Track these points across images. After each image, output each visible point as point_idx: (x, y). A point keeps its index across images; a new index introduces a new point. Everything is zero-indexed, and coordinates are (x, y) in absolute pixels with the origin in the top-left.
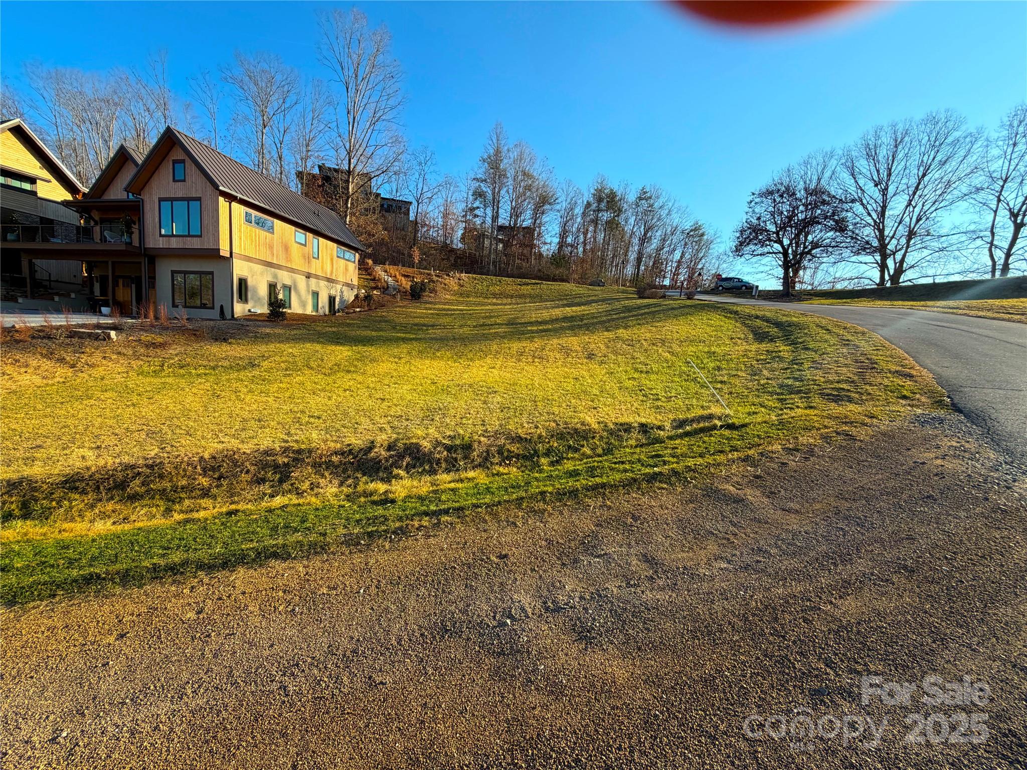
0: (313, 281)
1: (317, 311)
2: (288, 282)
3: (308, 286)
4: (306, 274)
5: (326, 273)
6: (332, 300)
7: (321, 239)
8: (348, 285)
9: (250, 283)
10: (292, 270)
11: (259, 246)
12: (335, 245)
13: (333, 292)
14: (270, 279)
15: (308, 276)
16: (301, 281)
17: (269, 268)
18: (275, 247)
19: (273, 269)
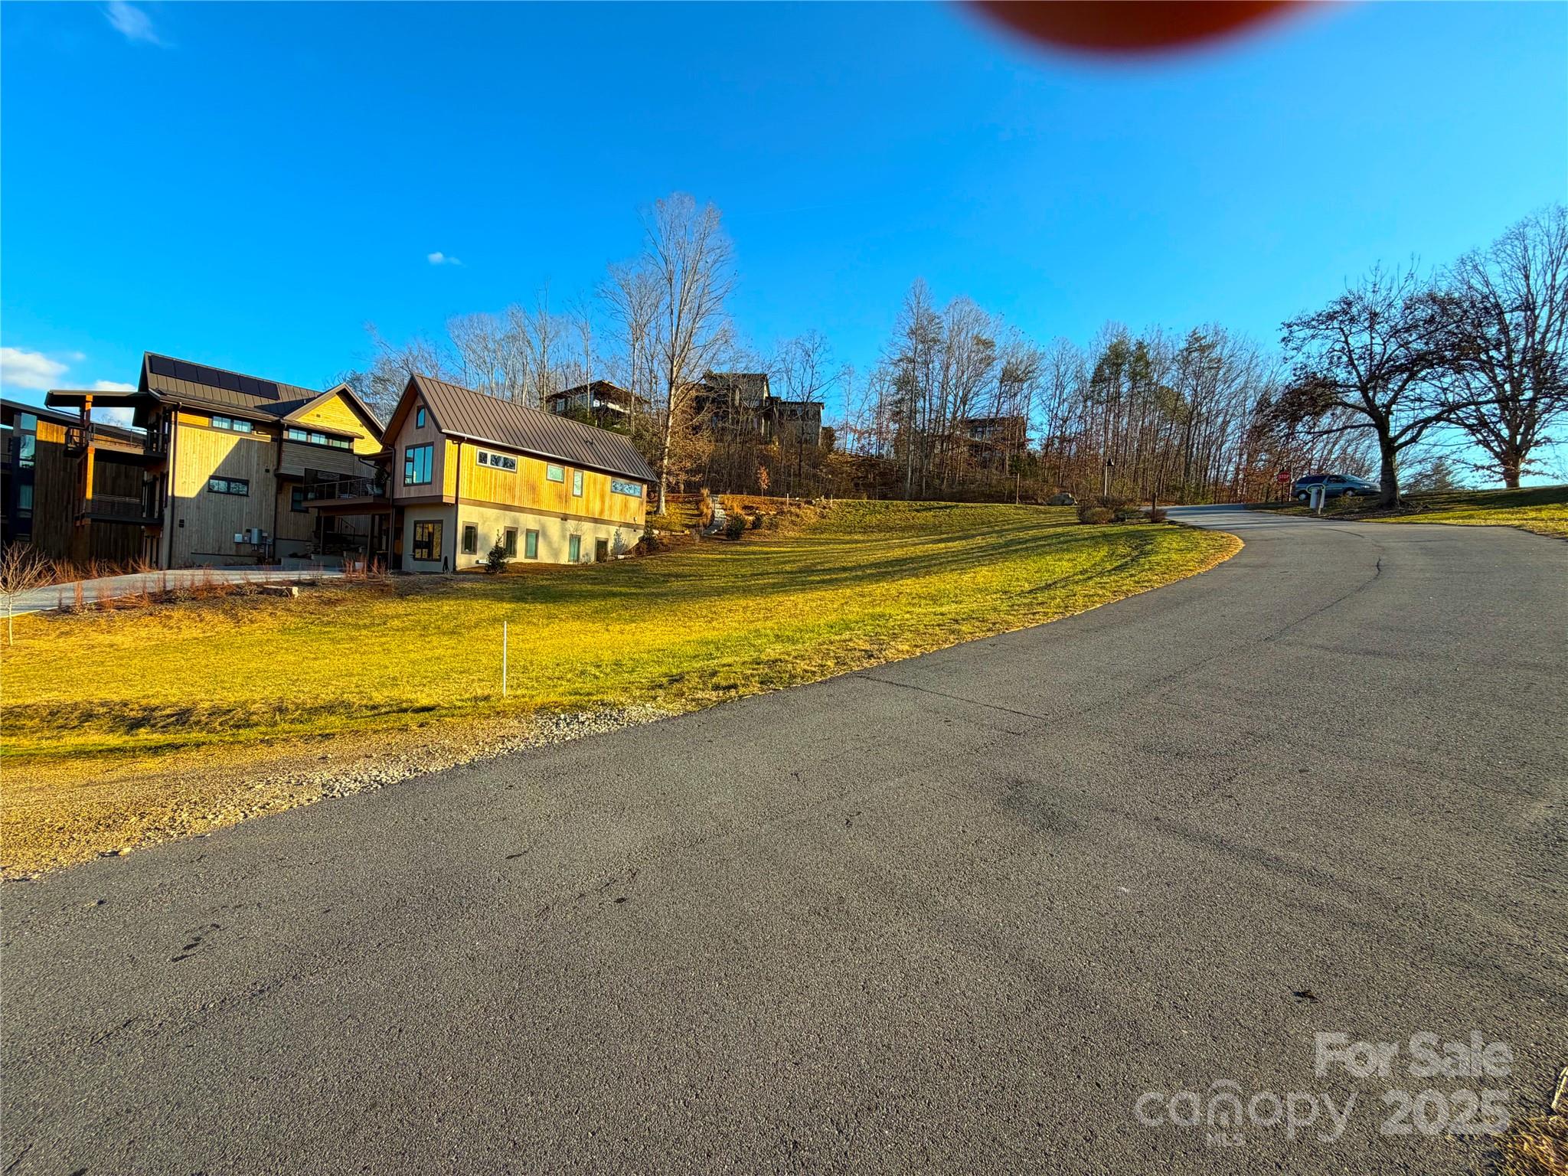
0: (571, 525)
1: (578, 560)
2: (534, 526)
3: (563, 530)
4: (562, 516)
5: (594, 513)
6: (601, 545)
7: (586, 473)
8: (627, 525)
9: (480, 531)
10: (541, 513)
11: (495, 488)
12: (609, 478)
13: (602, 536)
14: (508, 524)
15: (565, 518)
16: (553, 526)
17: (507, 512)
18: (517, 489)
19: (513, 513)
